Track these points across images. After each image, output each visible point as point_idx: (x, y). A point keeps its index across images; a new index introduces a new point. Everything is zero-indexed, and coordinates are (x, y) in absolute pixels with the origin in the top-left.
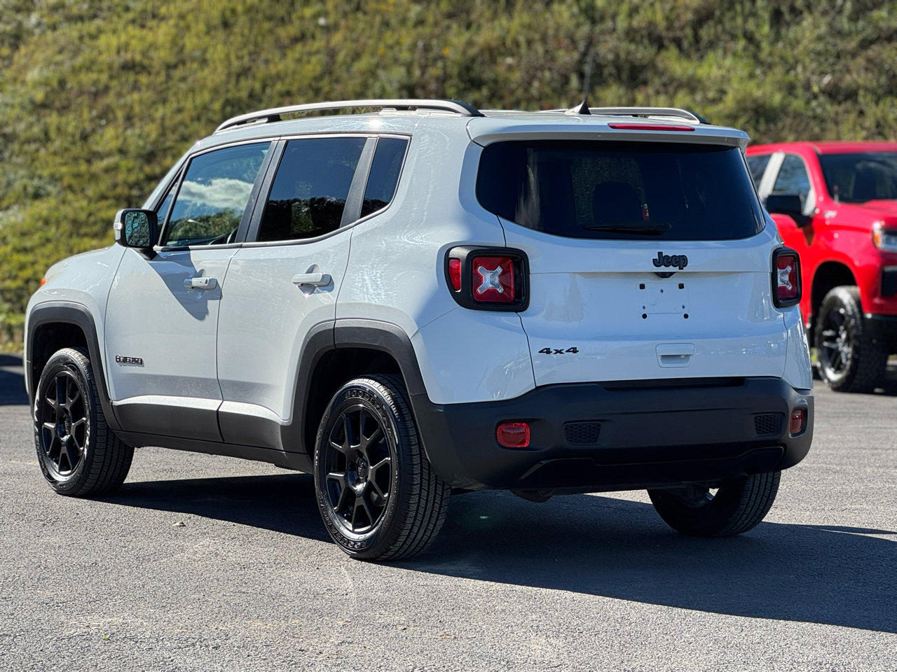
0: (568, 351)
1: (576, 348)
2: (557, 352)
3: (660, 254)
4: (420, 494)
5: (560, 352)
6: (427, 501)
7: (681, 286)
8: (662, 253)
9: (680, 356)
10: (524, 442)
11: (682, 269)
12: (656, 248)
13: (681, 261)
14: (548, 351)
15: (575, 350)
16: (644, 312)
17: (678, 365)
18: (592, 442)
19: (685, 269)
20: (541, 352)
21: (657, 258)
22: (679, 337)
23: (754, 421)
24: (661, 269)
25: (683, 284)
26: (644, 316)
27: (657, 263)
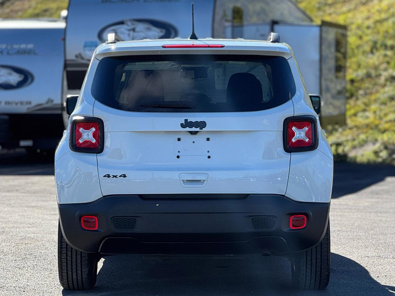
0: (120, 176)
1: (125, 175)
2: (114, 176)
3: (186, 120)
4: (67, 253)
5: (116, 177)
6: (72, 257)
7: (208, 139)
8: (187, 120)
9: (200, 180)
10: (95, 227)
11: (202, 129)
12: (184, 117)
13: (202, 125)
14: (109, 176)
15: (124, 176)
16: (178, 154)
17: (198, 186)
18: (131, 229)
19: (204, 129)
20: (105, 176)
21: (184, 122)
23: (251, 220)
24: (188, 129)
25: (209, 138)
26: (178, 157)
27: (183, 126)
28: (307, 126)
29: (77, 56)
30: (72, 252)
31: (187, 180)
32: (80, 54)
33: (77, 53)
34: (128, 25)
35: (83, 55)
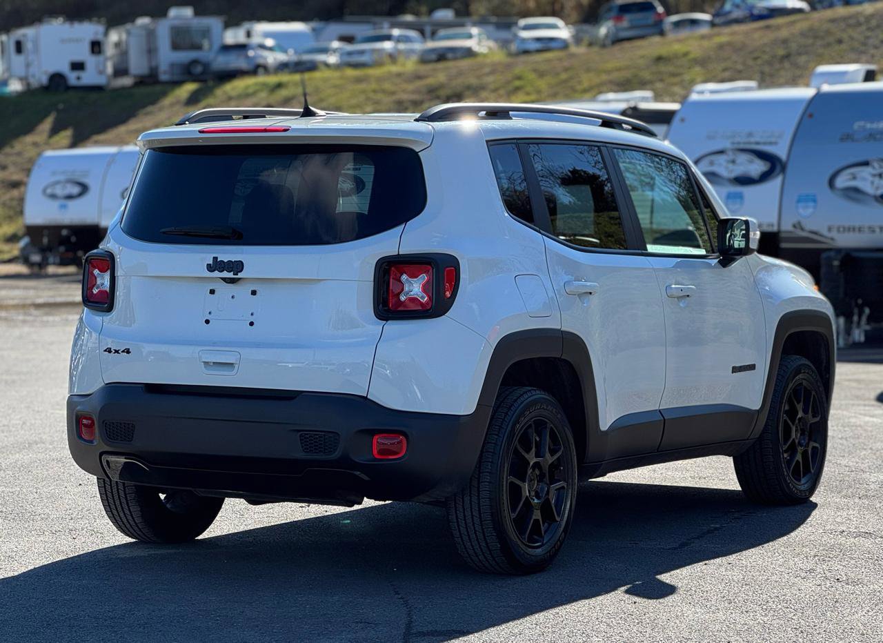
0: (123, 351)
1: (129, 349)
5: (118, 352)
7: (254, 293)
8: (217, 258)
11: (237, 274)
12: (211, 253)
13: (237, 266)
14: (110, 351)
15: (128, 351)
16: (208, 317)
17: (225, 373)
18: (129, 441)
19: (240, 275)
20: (105, 351)
21: (211, 262)
22: (214, 344)
23: (299, 438)
24: (217, 274)
25: (256, 291)
26: (207, 322)
27: (210, 268)
28: (426, 272)
29: (794, 226)
30: (111, 485)
31: (214, 363)
32: (799, 223)
33: (795, 220)
34: (874, 168)
35: (803, 224)
